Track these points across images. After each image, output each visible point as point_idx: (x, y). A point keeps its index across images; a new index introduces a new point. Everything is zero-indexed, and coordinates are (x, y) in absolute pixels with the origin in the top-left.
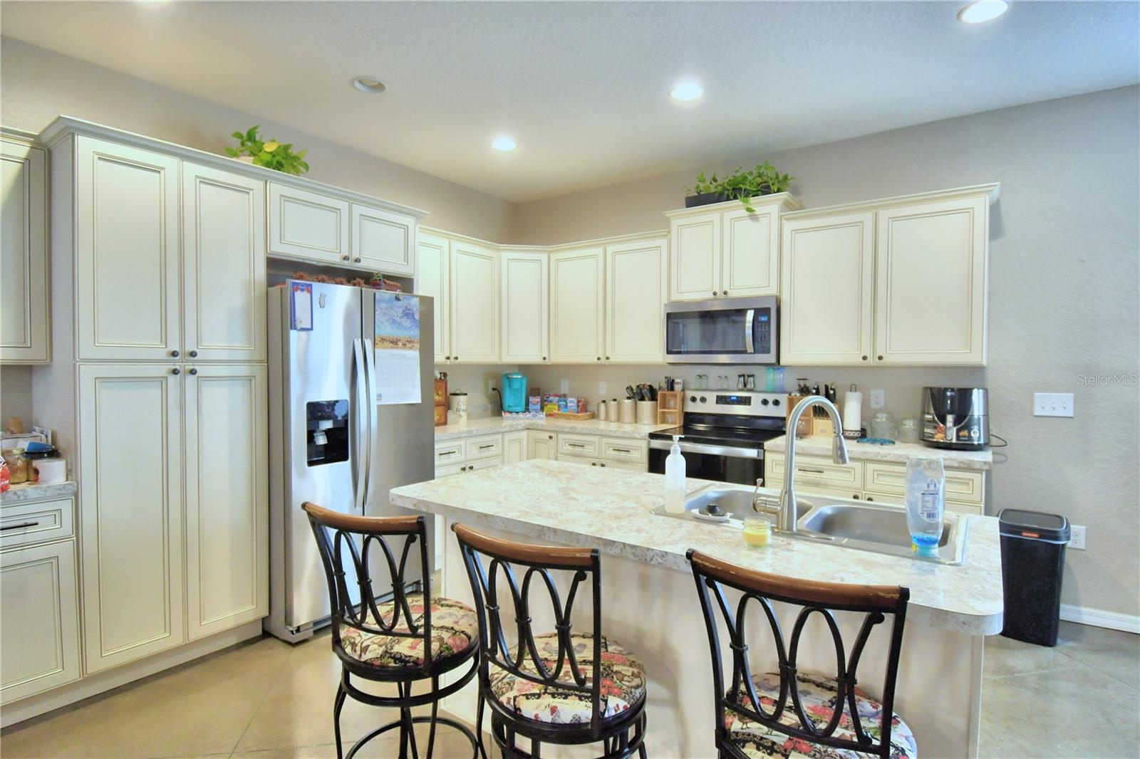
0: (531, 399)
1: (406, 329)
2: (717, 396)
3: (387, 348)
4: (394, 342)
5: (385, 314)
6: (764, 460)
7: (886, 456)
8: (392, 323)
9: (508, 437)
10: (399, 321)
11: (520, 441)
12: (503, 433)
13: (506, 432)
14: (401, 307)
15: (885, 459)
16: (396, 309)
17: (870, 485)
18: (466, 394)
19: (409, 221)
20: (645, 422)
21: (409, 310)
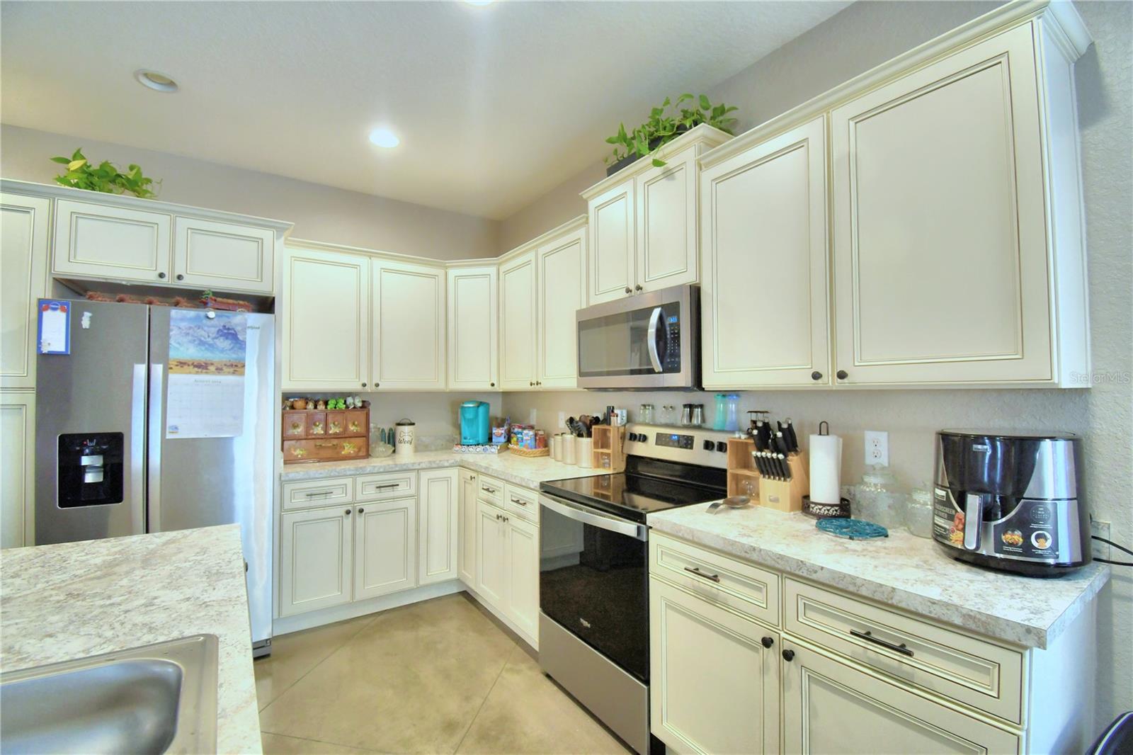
0: (495, 431)
1: (222, 351)
2: (657, 434)
3: (190, 373)
4: (202, 367)
5: (188, 334)
6: (648, 542)
7: (816, 572)
8: (199, 344)
9: (425, 476)
10: (211, 342)
11: (448, 479)
12: (418, 470)
13: (423, 469)
14: (213, 326)
15: (814, 577)
16: (206, 328)
17: (791, 624)
18: (413, 424)
19: (267, 235)
20: (584, 465)
21: (229, 329)
